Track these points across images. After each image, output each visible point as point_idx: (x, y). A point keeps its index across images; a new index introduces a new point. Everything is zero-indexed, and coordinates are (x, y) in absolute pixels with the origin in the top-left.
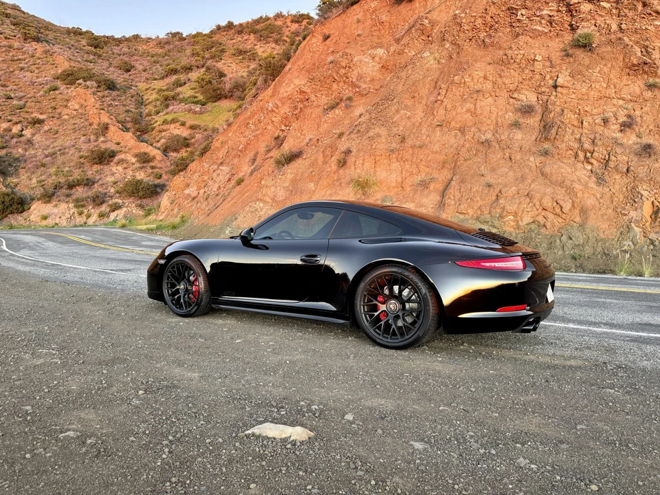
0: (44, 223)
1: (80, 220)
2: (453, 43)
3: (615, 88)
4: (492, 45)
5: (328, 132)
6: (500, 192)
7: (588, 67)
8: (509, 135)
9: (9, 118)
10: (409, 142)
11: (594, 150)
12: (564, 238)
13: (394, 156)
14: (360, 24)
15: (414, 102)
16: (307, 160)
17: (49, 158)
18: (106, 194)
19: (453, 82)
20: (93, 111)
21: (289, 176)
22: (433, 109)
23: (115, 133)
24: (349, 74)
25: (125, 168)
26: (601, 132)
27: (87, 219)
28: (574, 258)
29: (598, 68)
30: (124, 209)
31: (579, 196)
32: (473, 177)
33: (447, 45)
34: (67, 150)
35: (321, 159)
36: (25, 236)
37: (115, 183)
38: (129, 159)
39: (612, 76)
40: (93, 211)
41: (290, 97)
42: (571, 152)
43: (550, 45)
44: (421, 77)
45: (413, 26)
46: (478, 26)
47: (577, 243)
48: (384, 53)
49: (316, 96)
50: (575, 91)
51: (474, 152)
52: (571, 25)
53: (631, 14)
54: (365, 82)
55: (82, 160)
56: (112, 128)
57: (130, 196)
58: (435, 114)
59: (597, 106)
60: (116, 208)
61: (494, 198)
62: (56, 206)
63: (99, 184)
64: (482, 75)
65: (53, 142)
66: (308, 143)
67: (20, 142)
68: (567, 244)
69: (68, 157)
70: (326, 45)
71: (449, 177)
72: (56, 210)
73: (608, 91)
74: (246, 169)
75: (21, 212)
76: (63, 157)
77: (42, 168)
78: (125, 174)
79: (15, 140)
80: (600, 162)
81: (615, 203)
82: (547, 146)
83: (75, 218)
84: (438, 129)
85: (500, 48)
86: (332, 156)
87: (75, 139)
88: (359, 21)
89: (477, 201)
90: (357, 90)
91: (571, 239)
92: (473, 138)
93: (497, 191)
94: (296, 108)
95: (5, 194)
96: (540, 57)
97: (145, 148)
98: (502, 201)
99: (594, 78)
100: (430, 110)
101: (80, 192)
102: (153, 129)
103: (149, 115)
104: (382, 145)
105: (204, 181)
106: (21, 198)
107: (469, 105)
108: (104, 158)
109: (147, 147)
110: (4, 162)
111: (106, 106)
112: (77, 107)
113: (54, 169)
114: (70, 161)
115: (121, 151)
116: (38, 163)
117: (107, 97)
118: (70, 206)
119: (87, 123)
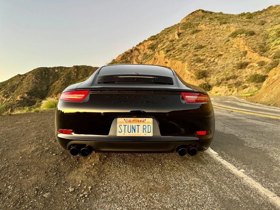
0: (216, 94)
1: (229, 93)
9: (211, 56)
17: (222, 69)
18: (241, 81)
20: (241, 46)
23: (250, 54)
25: (252, 69)
27: (232, 92)
30: (249, 88)
34: (229, 65)
37: (246, 76)
38: (255, 65)
40: (235, 89)
55: (234, 68)
56: (249, 52)
57: (253, 82)
60: (246, 87)
62: (221, 87)
63: (239, 77)
65: (224, 62)
67: (213, 64)
69: (228, 67)
72: (221, 89)
75: (209, 91)
76: (227, 68)
77: (219, 73)
78: (251, 72)
79: (211, 64)
83: (227, 92)
87: (233, 60)
95: (204, 84)
97: (263, 59)
101: (231, 81)
102: (269, 49)
103: (269, 43)
106: (210, 86)
108: (243, 66)
109: (264, 58)
110: (207, 72)
111: (248, 43)
112: (236, 46)
113: (223, 73)
114: (229, 69)
115: (251, 62)
116: (218, 71)
117: (249, 39)
118: (226, 87)
119: (239, 52)
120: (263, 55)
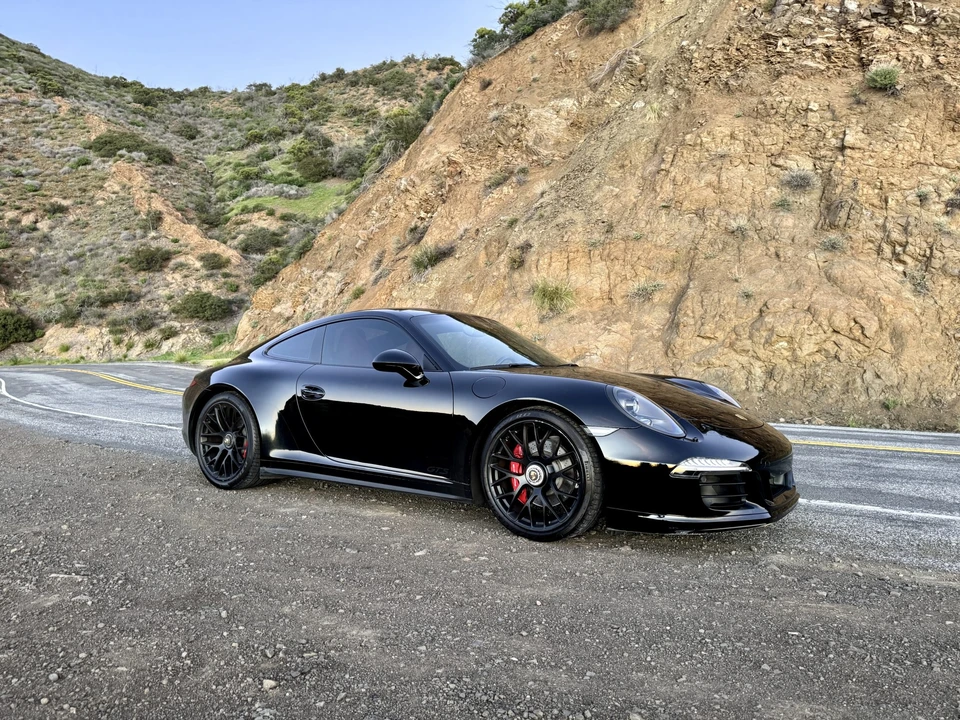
0: (65, 356)
1: (117, 352)
2: (681, 88)
3: (934, 150)
4: (740, 88)
5: (493, 219)
6: (765, 305)
7: (891, 120)
8: (773, 220)
9: (17, 203)
10: (620, 232)
11: (907, 242)
12: (869, 376)
13: (597, 252)
14: (535, 64)
15: (624, 173)
16: (462, 260)
17: (75, 262)
18: (156, 313)
19: (683, 143)
20: (140, 194)
21: (436, 284)
22: (653, 183)
23: (171, 225)
24: (522, 136)
25: (186, 276)
26: (916, 215)
27: (128, 350)
28: (886, 407)
29: (907, 121)
31: (888, 310)
32: (721, 283)
33: (671, 91)
34: (100, 251)
35: (482, 258)
36: (35, 375)
37: (171, 298)
38: (191, 262)
39: (928, 132)
40: (137, 338)
41: (433, 170)
42: (871, 245)
43: (829, 88)
44: (633, 137)
45: (617, 65)
46: (718, 62)
47: (889, 384)
48: (574, 104)
49: (473, 168)
50: (873, 154)
51: (721, 246)
52: (860, 60)
53: (952, 41)
54: (546, 146)
55: (122, 265)
56: (168, 219)
57: (192, 317)
58: (658, 190)
59: (908, 176)
60: (170, 334)
61: (756, 314)
62: (83, 331)
63: (147, 299)
64: (728, 133)
65: (80, 239)
66: (462, 236)
67: (32, 239)
68: (873, 385)
69: (101, 260)
70: (485, 95)
71: (683, 282)
72: (82, 338)
73: (924, 155)
74: (367, 275)
75: (31, 341)
76: (95, 260)
77: (64, 277)
78: (185, 285)
79: (25, 235)
80: (917, 260)
81: (944, 322)
82: (833, 235)
83: (110, 348)
84: (664, 212)
85: (752, 94)
86: (499, 254)
87: (113, 234)
88: (534, 60)
89: (730, 319)
90: (535, 158)
91: (878, 377)
92: (717, 225)
93: (760, 304)
94: (441, 186)
95: (8, 314)
96: (816, 105)
97: (215, 247)
98: (768, 319)
99: (901, 135)
100: (649, 185)
101: (118, 311)
102: (227, 220)
103: (222, 200)
104: (577, 237)
105: (302, 294)
106: (32, 320)
107: (710, 177)
108: (154, 261)
109: (219, 246)
110: (8, 267)
111: (159, 186)
112: (117, 188)
113: (81, 278)
114: (105, 266)
115: (179, 252)
116: (58, 269)
117: (161, 174)
118: (103, 331)
119: (131, 212)
120: (209, 234)
